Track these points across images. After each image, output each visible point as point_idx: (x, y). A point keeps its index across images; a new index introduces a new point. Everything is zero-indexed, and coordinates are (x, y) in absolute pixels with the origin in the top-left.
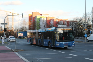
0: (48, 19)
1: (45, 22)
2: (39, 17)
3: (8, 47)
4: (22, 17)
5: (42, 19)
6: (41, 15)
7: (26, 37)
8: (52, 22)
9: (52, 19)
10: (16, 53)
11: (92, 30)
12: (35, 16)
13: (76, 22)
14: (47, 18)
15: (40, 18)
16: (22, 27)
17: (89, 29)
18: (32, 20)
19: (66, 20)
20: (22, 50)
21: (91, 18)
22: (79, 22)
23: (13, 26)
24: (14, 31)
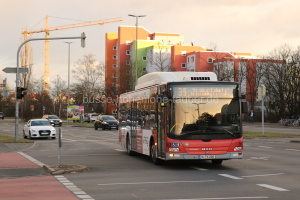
0: (176, 54)
1: (165, 64)
2: (143, 44)
4: (83, 46)
5: (156, 50)
6: (152, 37)
9: (194, 53)
10: (60, 178)
12: (128, 42)
13: (280, 65)
14: (173, 48)
15: (147, 49)
16: (80, 83)
19: (246, 57)
20: (84, 168)
22: (293, 63)
23: (48, 80)
24: (52, 97)
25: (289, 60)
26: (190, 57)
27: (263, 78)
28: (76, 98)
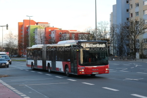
0: (47, 31)
1: (42, 35)
2: (32, 27)
6: (37, 24)
9: (54, 30)
25: (91, 33)
26: (52, 32)
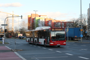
0: (46, 21)
1: (43, 23)
2: (37, 18)
3: (8, 47)
4: (22, 18)
5: (41, 20)
6: (40, 16)
7: (25, 38)
8: (50, 23)
9: (50, 20)
10: (15, 52)
11: (87, 31)
12: (33, 18)
13: (72, 23)
14: (45, 19)
16: (21, 28)
17: (85, 29)
18: (31, 22)
19: (64, 21)
20: (21, 50)
21: (87, 19)
23: (13, 27)
25: (75, 22)
26: (49, 21)
27: (68, 26)
28: (20, 32)
